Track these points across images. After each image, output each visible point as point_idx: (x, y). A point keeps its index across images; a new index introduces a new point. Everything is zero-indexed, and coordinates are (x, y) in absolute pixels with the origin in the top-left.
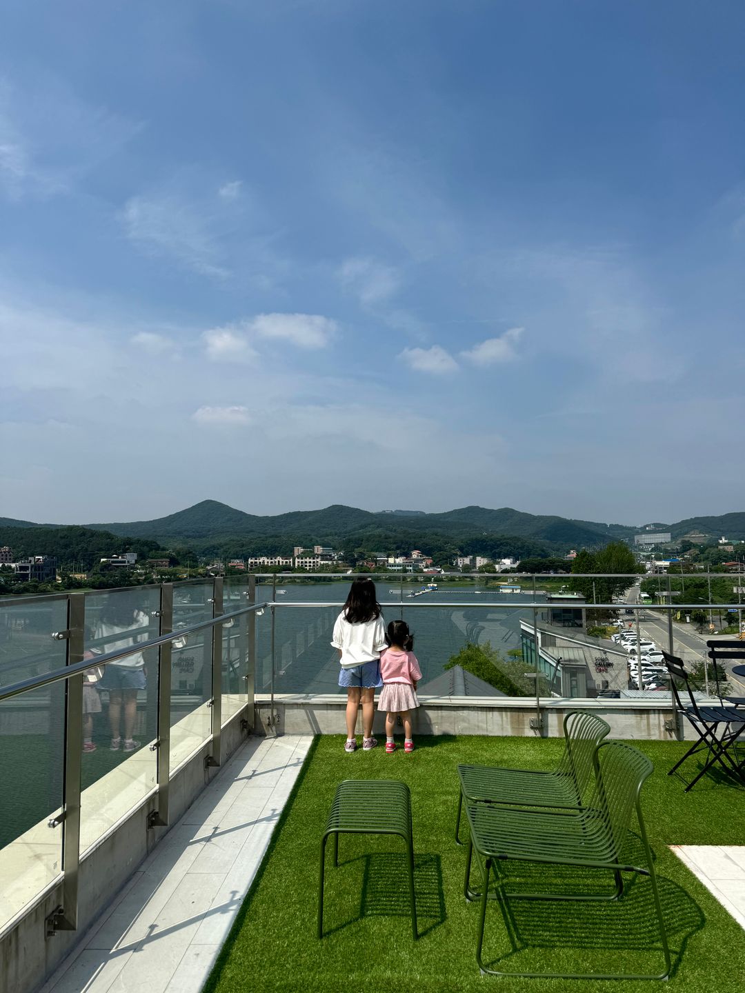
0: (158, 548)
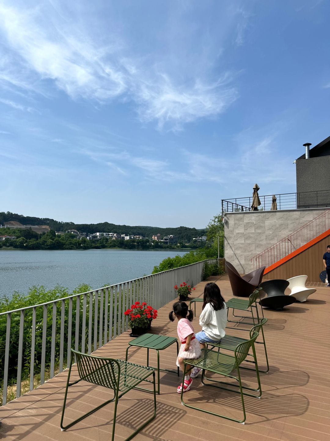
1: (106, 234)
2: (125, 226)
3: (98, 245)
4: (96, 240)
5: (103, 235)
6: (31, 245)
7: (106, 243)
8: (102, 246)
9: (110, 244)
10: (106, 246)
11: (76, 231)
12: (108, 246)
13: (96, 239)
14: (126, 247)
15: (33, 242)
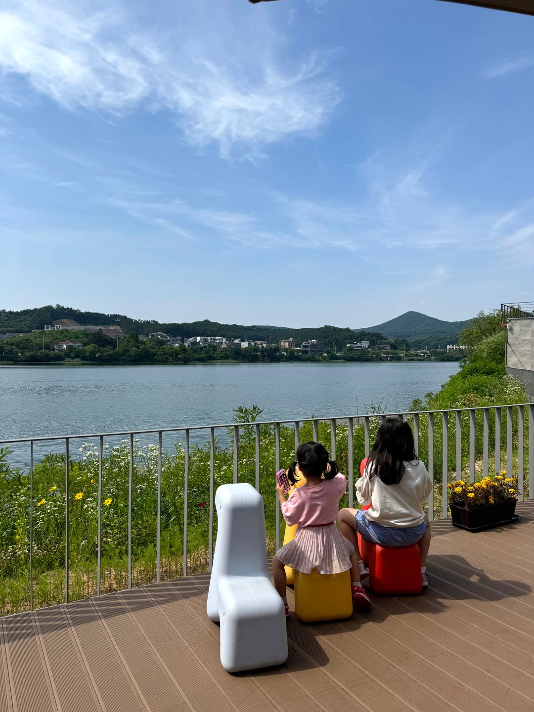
0: (382, 338)
1: (211, 339)
2: (235, 325)
3: (202, 356)
4: (198, 348)
5: (206, 340)
6: (107, 355)
7: (214, 353)
8: (208, 357)
9: (220, 354)
10: (215, 357)
11: (164, 334)
12: (217, 357)
13: (197, 346)
14: (244, 359)
15: (108, 351)
